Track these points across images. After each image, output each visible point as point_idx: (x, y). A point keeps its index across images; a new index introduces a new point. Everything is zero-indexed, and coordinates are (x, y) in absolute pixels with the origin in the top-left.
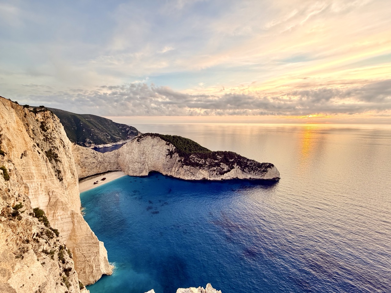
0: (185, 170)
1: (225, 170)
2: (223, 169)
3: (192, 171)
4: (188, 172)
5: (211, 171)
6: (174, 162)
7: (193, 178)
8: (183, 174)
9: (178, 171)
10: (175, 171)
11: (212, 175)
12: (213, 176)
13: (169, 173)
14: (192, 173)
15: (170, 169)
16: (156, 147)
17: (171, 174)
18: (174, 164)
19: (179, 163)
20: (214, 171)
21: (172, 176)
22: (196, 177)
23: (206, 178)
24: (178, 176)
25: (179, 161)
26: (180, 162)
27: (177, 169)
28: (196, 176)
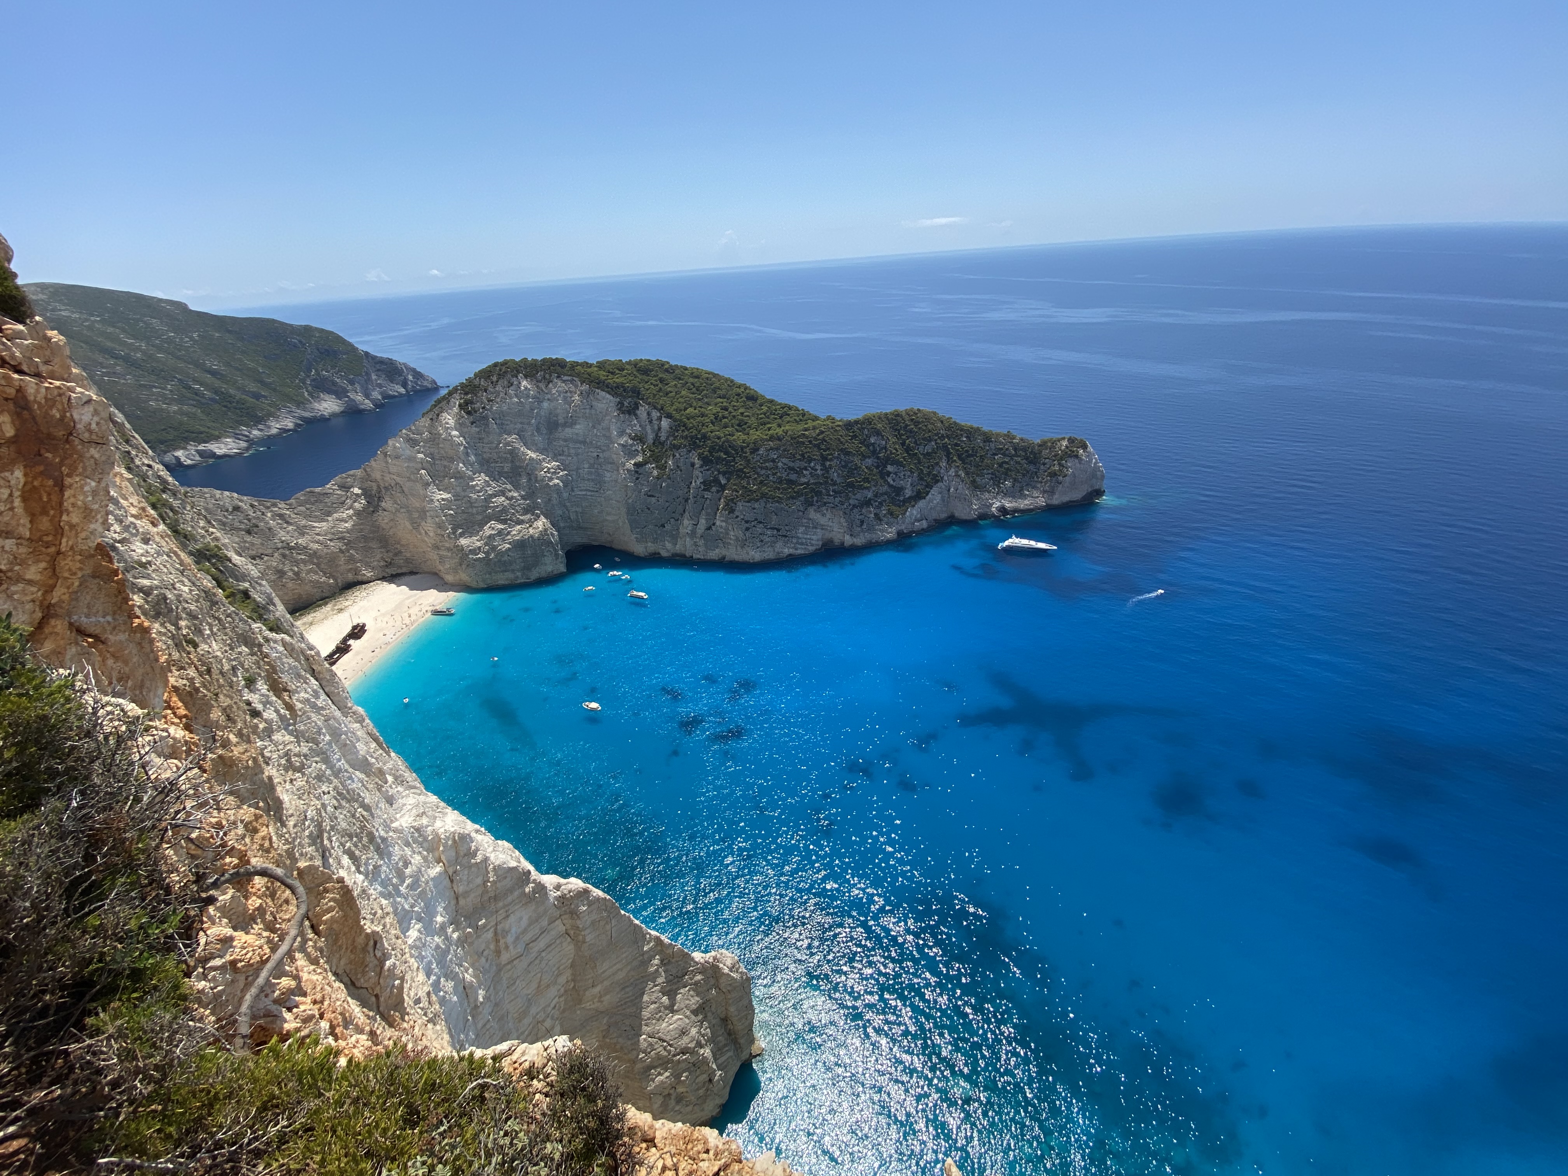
0: (747, 522)
1: (908, 493)
2: (899, 490)
3: (774, 520)
4: (760, 529)
5: (854, 506)
6: (680, 493)
7: (786, 551)
8: (737, 539)
9: (709, 528)
10: (693, 534)
11: (862, 522)
12: (864, 527)
13: (669, 545)
14: (778, 530)
15: (668, 527)
16: (568, 430)
17: (679, 548)
18: (687, 500)
19: (707, 495)
20: (868, 503)
21: (684, 556)
22: (797, 543)
23: (837, 541)
24: (717, 551)
25: (707, 485)
26: (714, 489)
27: (703, 522)
28: (794, 541)
